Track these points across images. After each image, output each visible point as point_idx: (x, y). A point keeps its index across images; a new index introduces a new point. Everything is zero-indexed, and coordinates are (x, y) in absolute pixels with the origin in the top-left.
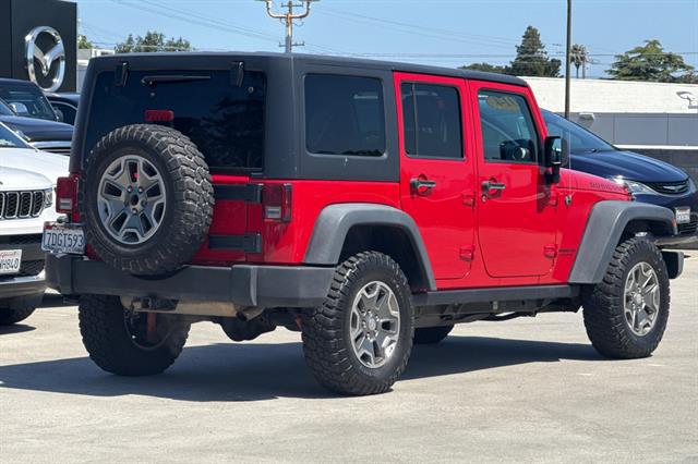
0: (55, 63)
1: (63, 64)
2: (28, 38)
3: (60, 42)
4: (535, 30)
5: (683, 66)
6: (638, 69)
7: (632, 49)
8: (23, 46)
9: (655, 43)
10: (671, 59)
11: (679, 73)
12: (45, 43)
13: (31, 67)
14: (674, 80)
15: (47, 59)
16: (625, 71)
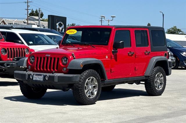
0: (62, 29)
1: (64, 29)
2: (57, 24)
3: (63, 25)
4: (150, 24)
5: (181, 31)
6: (172, 32)
7: (171, 28)
8: (56, 26)
9: (175, 27)
10: (179, 30)
11: (181, 33)
12: (60, 25)
13: (58, 30)
14: (179, 34)
15: (61, 28)
16: (169, 32)
